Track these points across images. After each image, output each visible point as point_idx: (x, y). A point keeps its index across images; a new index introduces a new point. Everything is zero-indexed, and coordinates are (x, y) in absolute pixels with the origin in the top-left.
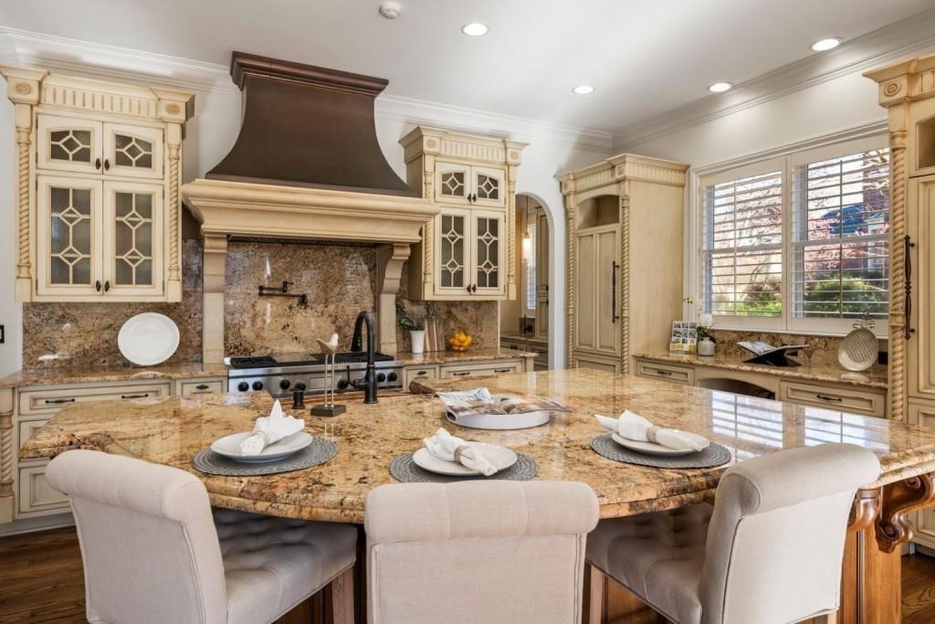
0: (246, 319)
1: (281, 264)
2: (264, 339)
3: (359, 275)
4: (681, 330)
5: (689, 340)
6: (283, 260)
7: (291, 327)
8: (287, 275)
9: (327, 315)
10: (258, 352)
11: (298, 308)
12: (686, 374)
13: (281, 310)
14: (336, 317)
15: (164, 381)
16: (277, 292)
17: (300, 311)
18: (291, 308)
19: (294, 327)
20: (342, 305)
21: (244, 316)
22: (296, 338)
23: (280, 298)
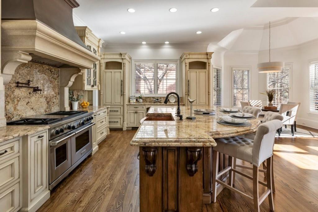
0: (9, 100)
1: (26, 71)
2: (18, 110)
3: (54, 79)
4: (132, 97)
5: (134, 99)
6: (27, 69)
7: (30, 103)
8: (28, 77)
9: (44, 97)
10: (15, 118)
11: (33, 94)
12: (143, 107)
13: (26, 95)
14: (47, 97)
15: (14, 140)
16: (24, 85)
17: (34, 95)
18: (30, 93)
19: (31, 103)
20: (49, 92)
21: (8, 99)
22: (32, 108)
23: (25, 88)
